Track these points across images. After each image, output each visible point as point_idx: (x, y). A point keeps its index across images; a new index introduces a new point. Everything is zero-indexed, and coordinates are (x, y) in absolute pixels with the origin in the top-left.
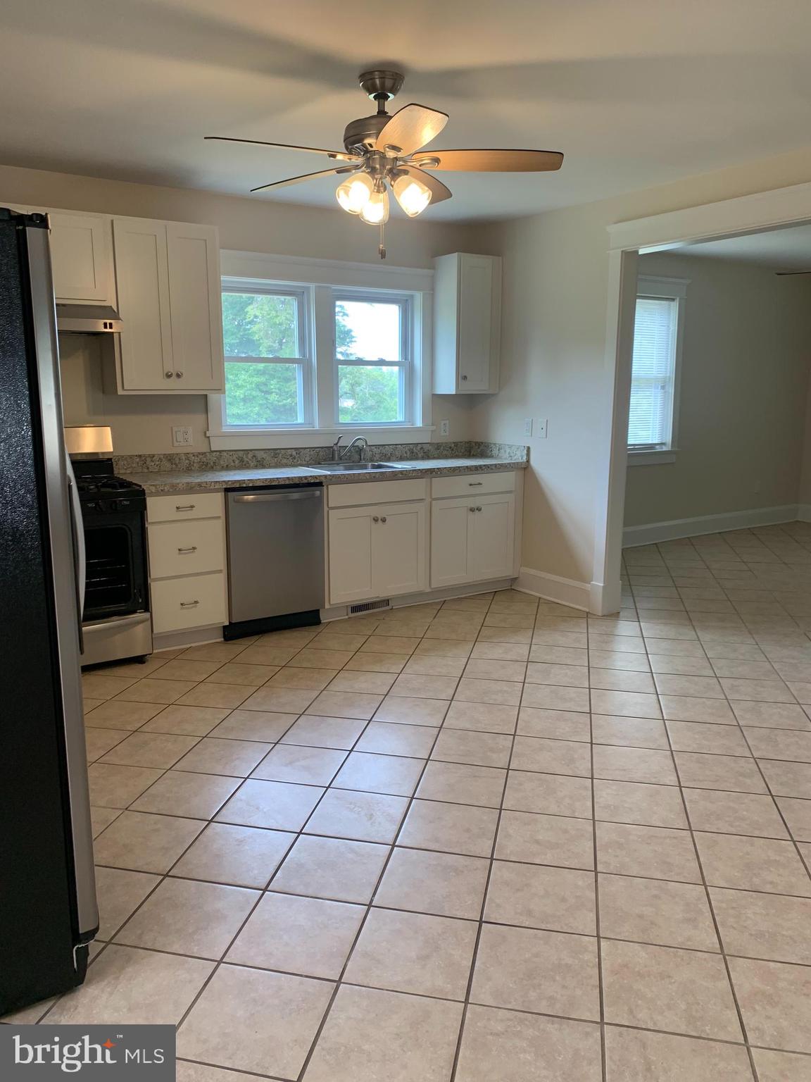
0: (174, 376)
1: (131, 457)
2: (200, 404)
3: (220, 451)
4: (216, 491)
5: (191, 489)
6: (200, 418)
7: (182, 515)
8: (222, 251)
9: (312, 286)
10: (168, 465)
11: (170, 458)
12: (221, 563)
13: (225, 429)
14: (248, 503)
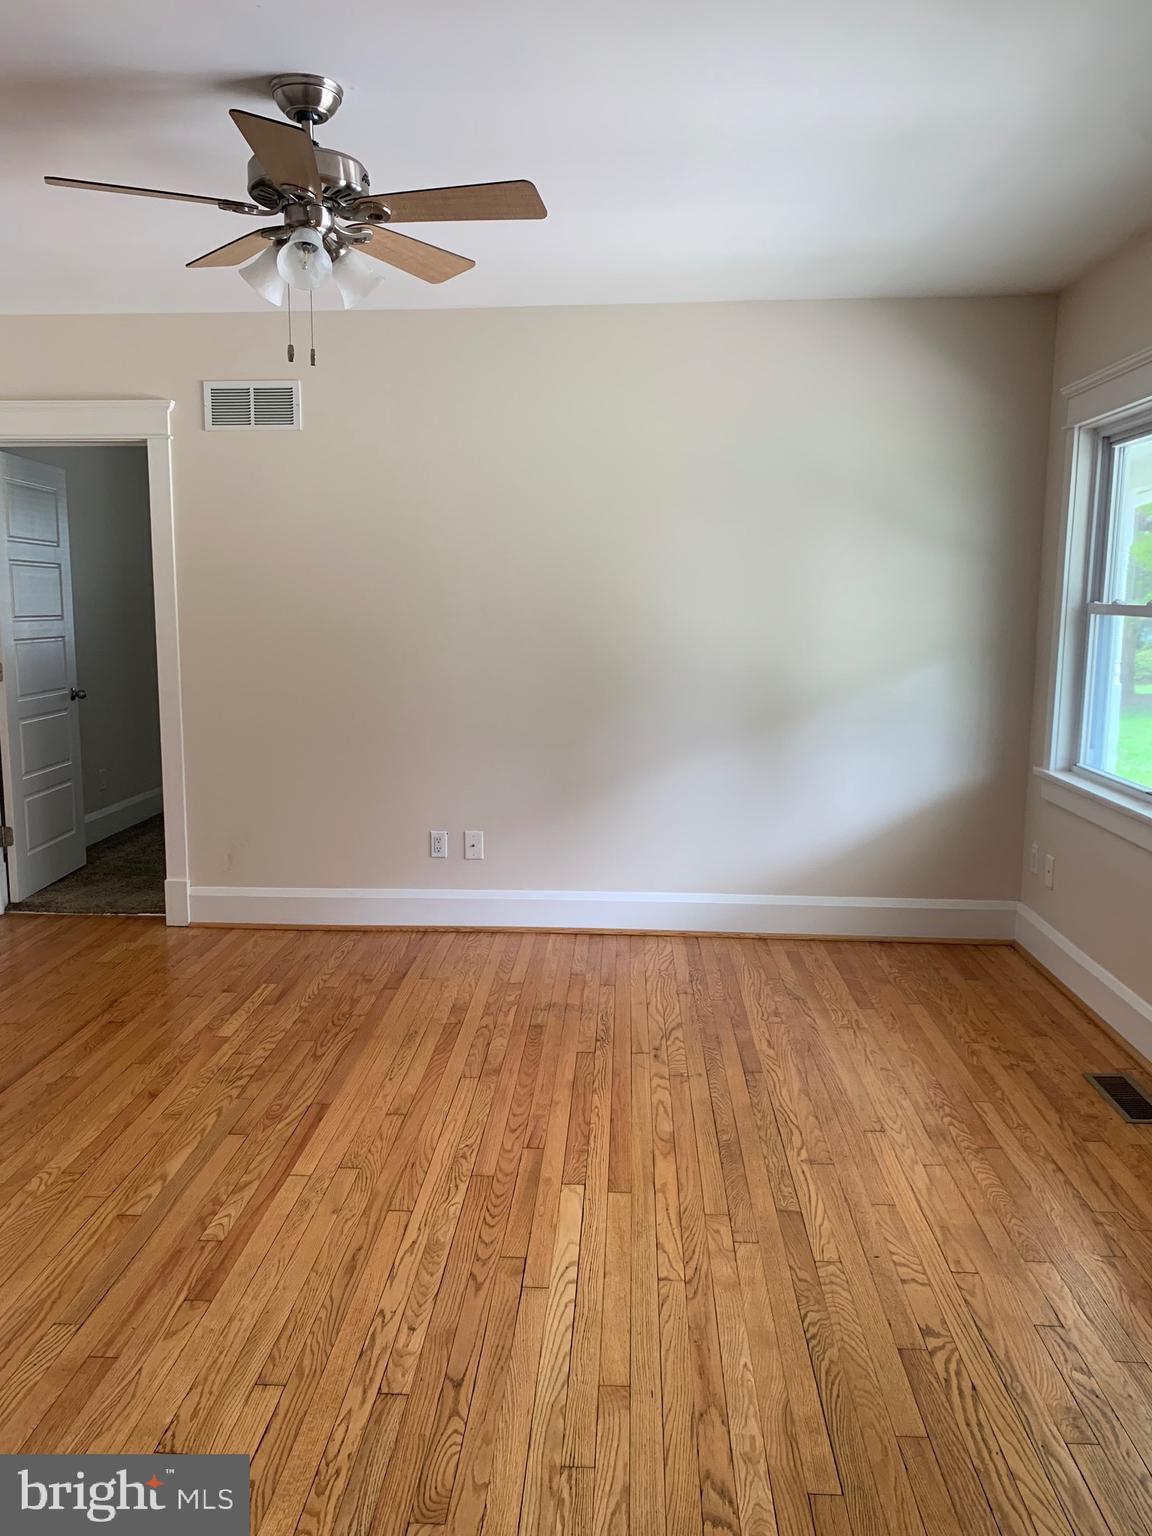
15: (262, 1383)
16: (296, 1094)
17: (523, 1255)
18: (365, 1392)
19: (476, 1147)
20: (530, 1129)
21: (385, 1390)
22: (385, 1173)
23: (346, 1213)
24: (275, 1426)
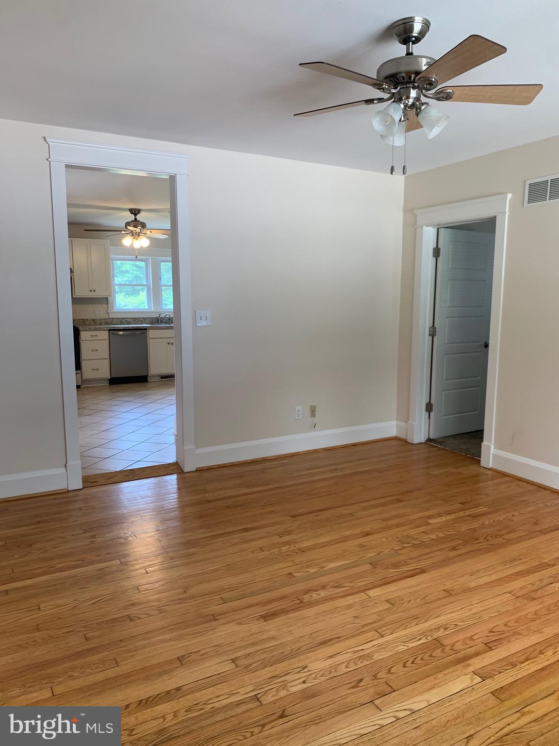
0: (93, 291)
1: (79, 320)
2: (105, 301)
3: (113, 318)
4: (106, 330)
5: (96, 330)
6: (105, 306)
7: (92, 338)
8: (111, 247)
9: (150, 258)
10: (93, 323)
11: (94, 320)
12: (108, 357)
13: (114, 310)
14: (120, 335)
15: (233, 660)
16: (420, 561)
17: (395, 689)
18: (252, 691)
19: (458, 628)
20: (502, 636)
21: (258, 696)
22: (401, 614)
23: (358, 620)
24: (213, 678)
